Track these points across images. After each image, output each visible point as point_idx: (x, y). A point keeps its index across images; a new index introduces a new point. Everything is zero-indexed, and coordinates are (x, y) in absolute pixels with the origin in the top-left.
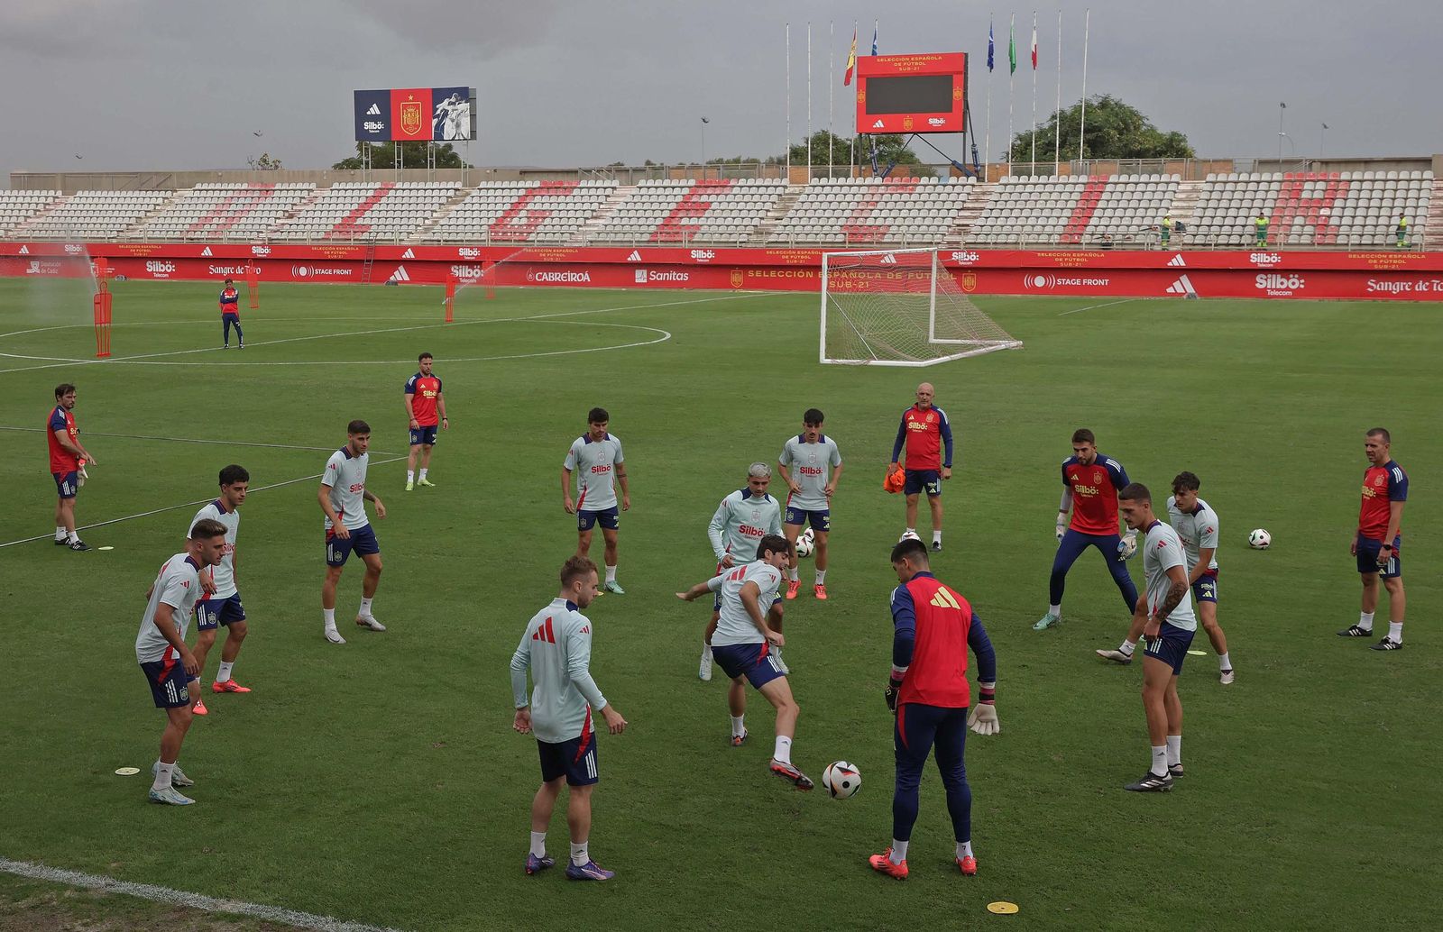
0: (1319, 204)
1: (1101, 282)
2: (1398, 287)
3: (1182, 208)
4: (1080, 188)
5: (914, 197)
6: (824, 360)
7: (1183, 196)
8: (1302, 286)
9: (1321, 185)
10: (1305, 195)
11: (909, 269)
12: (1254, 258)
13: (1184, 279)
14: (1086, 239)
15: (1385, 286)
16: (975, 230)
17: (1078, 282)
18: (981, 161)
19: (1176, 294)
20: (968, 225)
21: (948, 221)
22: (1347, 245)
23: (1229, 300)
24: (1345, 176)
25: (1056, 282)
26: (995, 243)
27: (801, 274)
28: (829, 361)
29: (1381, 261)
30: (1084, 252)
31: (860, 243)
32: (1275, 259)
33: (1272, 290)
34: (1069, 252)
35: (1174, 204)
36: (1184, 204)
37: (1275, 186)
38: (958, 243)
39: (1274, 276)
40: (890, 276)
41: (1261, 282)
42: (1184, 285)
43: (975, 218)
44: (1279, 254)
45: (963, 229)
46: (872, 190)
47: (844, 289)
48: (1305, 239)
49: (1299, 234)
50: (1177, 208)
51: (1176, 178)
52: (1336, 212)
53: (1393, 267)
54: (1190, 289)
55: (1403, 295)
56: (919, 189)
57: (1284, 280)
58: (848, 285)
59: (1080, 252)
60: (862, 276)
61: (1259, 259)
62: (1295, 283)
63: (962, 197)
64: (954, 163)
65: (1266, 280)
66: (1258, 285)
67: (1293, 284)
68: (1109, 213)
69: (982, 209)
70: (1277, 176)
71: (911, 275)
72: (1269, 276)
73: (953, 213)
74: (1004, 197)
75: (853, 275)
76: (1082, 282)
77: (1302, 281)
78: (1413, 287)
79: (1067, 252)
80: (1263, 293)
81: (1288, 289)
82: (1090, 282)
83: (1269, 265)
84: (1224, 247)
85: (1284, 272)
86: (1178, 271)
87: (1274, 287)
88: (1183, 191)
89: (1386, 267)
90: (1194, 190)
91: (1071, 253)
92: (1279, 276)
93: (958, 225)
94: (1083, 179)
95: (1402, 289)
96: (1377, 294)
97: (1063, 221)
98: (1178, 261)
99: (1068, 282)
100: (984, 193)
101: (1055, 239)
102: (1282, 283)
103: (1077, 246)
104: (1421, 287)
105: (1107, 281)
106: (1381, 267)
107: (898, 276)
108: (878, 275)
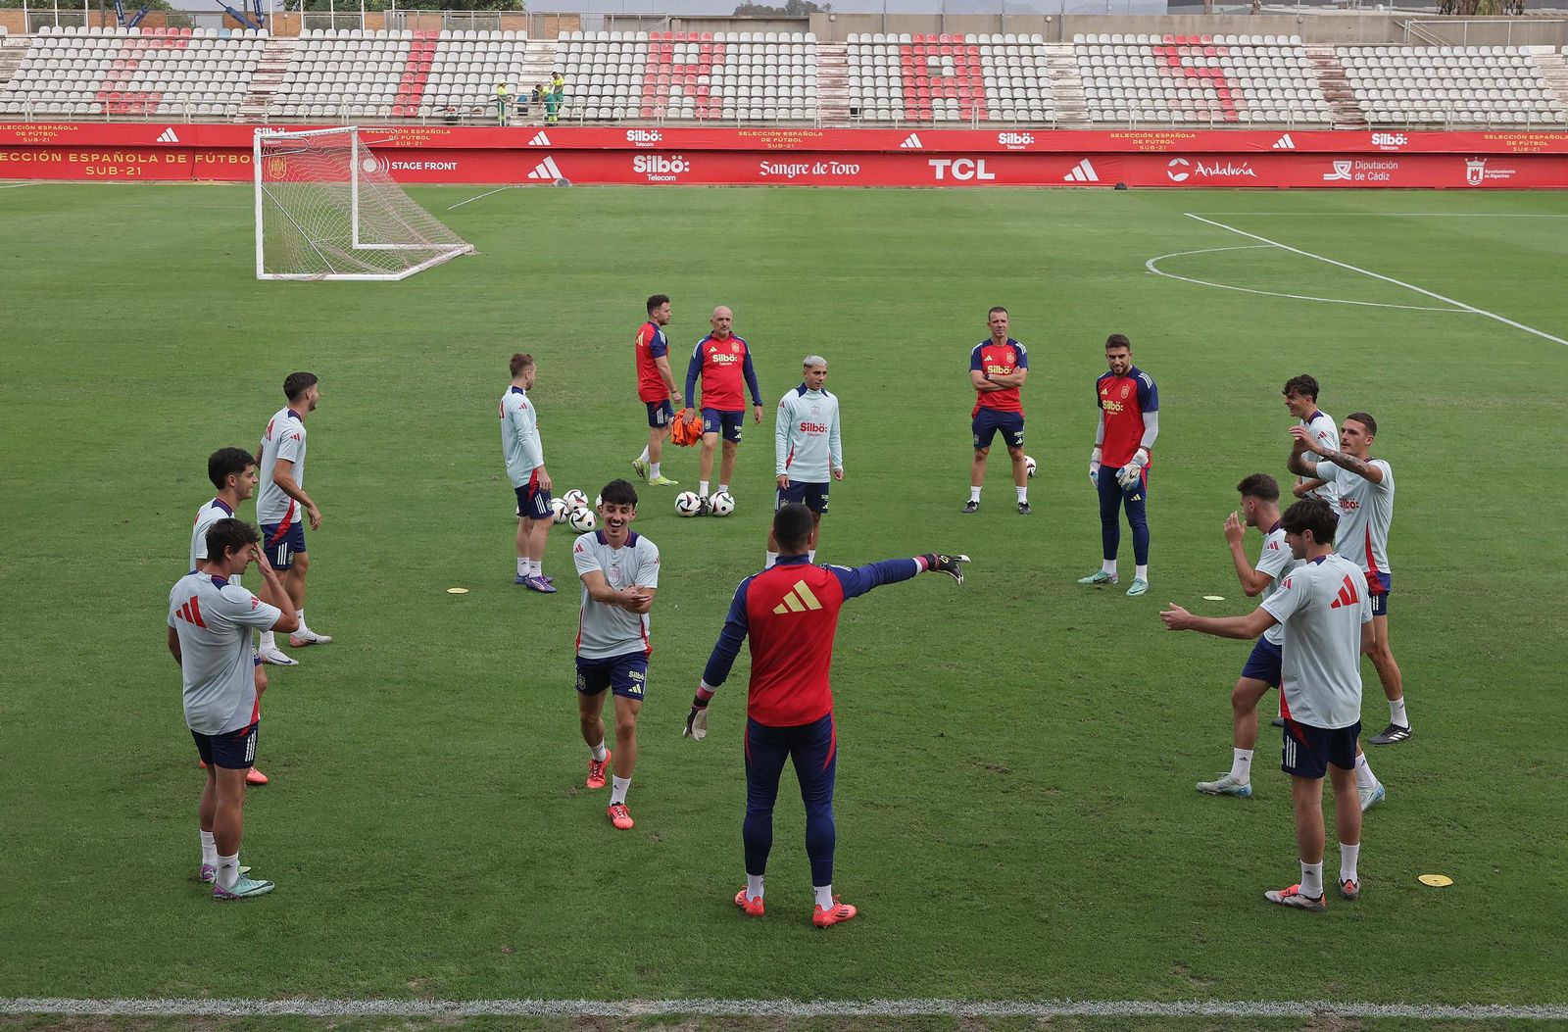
0: (694, 71)
1: (447, 166)
2: (794, 169)
3: (536, 73)
4: (406, 47)
5: (188, 55)
6: (261, 275)
7: (534, 58)
8: (687, 170)
9: (693, 48)
10: (677, 59)
11: (195, 150)
12: (631, 136)
13: (549, 161)
14: (423, 112)
15: (779, 169)
16: (281, 98)
17: (418, 166)
18: (264, 9)
19: (540, 180)
20: (268, 93)
21: (240, 87)
22: (735, 120)
23: (603, 187)
24: (718, 37)
25: (391, 166)
26: (308, 116)
27: (44, 157)
28: (269, 276)
29: (775, 140)
30: (424, 128)
31: (125, 115)
32: (655, 137)
33: (653, 174)
34: (405, 128)
35: (525, 68)
36: (537, 69)
37: (640, 48)
38: (259, 116)
39: (654, 157)
40: (170, 159)
41: (640, 165)
42: (550, 168)
43: (275, 83)
44: (660, 130)
45: (261, 98)
46: (129, 44)
47: (107, 177)
48: (687, 113)
49: (679, 108)
50: (529, 73)
51: (522, 35)
52: (716, 80)
53: (788, 147)
54: (557, 175)
55: (799, 179)
56: (193, 44)
57: (666, 162)
58: (113, 171)
59: (420, 128)
60: (131, 158)
61: (638, 137)
62: (678, 165)
63: (254, 56)
64: (229, 10)
65: (645, 162)
66: (636, 169)
67: (677, 166)
68: (447, 78)
69: (283, 71)
70: (642, 36)
71: (198, 158)
72: (649, 157)
73: (245, 77)
74: (310, 56)
75: (118, 157)
76: (423, 166)
77: (687, 163)
78: (809, 169)
79: (403, 128)
80: (642, 178)
81: (671, 173)
82: (433, 166)
83: (649, 145)
84: (593, 122)
85: (667, 153)
86: (542, 152)
87: (654, 171)
88: (534, 53)
89: (780, 147)
90: (546, 52)
91: (409, 129)
92: (660, 157)
93: (255, 93)
94: (407, 34)
95: (798, 172)
96: (771, 179)
97: (392, 89)
98: (541, 140)
99: (406, 166)
100: (281, 51)
101: (385, 111)
102: (664, 166)
103: (413, 121)
104: (819, 169)
105: (454, 164)
106: (775, 147)
107: (182, 159)
108: (153, 158)
